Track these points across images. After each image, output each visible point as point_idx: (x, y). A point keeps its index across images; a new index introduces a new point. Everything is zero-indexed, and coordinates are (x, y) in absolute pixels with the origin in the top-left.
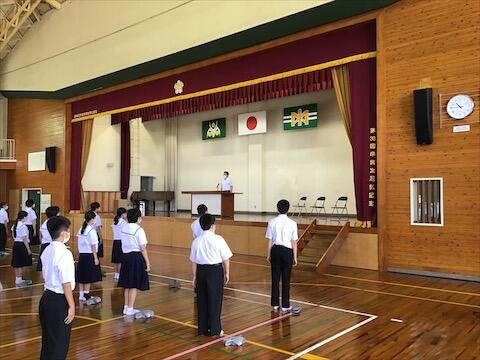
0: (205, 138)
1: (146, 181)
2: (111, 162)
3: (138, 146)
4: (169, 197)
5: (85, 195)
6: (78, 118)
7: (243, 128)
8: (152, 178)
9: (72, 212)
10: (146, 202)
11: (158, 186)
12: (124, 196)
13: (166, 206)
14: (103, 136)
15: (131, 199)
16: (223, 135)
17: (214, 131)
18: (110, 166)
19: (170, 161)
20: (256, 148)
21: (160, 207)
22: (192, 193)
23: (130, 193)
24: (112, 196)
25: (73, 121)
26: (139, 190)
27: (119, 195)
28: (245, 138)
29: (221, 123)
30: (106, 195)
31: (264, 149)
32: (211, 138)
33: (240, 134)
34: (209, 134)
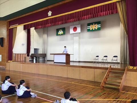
0: (57, 35)
1: (36, 50)
2: (24, 43)
3: (33, 38)
4: (44, 56)
5: (14, 55)
6: (11, 27)
7: (72, 31)
8: (38, 49)
9: (9, 61)
10: (36, 57)
11: (40, 52)
12: (28, 55)
13: (43, 59)
14: (20, 34)
15: (31, 56)
16: (64, 34)
17: (61, 32)
18: (23, 45)
19: (45, 43)
20: (76, 38)
21: (41, 59)
22: (54, 54)
23: (30, 54)
24: (24, 55)
25: (10, 28)
26: (34, 53)
27: (26, 55)
28: (73, 35)
29: (64, 29)
30: (22, 55)
31: (79, 38)
32: (60, 35)
33: (70, 33)
34: (59, 33)
